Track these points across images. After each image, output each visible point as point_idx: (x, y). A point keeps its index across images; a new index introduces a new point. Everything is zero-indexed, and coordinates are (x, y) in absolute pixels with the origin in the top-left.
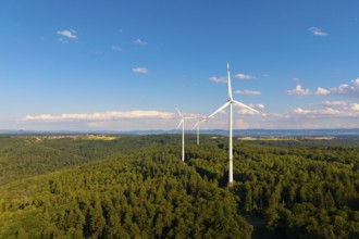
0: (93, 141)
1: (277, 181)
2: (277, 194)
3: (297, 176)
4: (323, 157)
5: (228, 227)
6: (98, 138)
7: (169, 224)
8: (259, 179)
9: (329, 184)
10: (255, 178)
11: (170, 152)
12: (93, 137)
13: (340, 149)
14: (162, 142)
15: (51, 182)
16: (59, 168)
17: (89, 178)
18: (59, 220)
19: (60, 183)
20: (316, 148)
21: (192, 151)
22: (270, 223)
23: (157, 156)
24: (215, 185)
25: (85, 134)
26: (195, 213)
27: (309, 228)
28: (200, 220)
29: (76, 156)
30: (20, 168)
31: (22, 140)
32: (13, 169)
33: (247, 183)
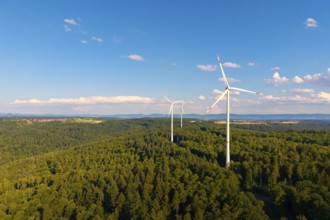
0: (82, 124)
1: (272, 161)
2: (276, 173)
3: (289, 157)
4: (302, 139)
5: (242, 203)
6: (86, 121)
7: (184, 200)
8: (254, 159)
9: (321, 163)
10: (251, 158)
11: (159, 135)
12: (80, 120)
13: (314, 132)
14: (146, 125)
15: (49, 163)
16: (53, 149)
17: (87, 159)
18: (76, 197)
19: (59, 164)
20: (291, 131)
21: (180, 134)
22: (277, 199)
23: (148, 137)
24: (216, 165)
25: (72, 118)
26: (206, 190)
27: (316, 203)
28: (213, 196)
29: (67, 138)
30: (16, 149)
31: (14, 123)
32: (9, 150)
33: (245, 163)
